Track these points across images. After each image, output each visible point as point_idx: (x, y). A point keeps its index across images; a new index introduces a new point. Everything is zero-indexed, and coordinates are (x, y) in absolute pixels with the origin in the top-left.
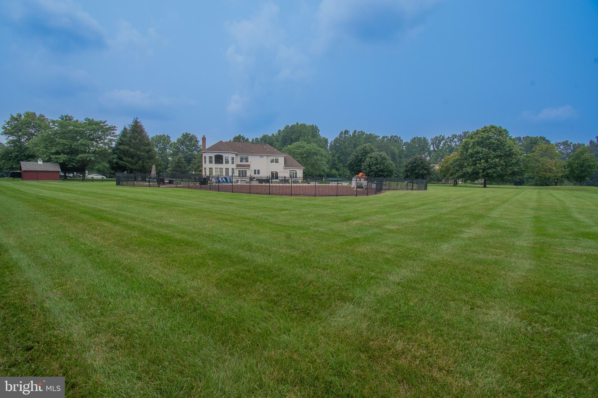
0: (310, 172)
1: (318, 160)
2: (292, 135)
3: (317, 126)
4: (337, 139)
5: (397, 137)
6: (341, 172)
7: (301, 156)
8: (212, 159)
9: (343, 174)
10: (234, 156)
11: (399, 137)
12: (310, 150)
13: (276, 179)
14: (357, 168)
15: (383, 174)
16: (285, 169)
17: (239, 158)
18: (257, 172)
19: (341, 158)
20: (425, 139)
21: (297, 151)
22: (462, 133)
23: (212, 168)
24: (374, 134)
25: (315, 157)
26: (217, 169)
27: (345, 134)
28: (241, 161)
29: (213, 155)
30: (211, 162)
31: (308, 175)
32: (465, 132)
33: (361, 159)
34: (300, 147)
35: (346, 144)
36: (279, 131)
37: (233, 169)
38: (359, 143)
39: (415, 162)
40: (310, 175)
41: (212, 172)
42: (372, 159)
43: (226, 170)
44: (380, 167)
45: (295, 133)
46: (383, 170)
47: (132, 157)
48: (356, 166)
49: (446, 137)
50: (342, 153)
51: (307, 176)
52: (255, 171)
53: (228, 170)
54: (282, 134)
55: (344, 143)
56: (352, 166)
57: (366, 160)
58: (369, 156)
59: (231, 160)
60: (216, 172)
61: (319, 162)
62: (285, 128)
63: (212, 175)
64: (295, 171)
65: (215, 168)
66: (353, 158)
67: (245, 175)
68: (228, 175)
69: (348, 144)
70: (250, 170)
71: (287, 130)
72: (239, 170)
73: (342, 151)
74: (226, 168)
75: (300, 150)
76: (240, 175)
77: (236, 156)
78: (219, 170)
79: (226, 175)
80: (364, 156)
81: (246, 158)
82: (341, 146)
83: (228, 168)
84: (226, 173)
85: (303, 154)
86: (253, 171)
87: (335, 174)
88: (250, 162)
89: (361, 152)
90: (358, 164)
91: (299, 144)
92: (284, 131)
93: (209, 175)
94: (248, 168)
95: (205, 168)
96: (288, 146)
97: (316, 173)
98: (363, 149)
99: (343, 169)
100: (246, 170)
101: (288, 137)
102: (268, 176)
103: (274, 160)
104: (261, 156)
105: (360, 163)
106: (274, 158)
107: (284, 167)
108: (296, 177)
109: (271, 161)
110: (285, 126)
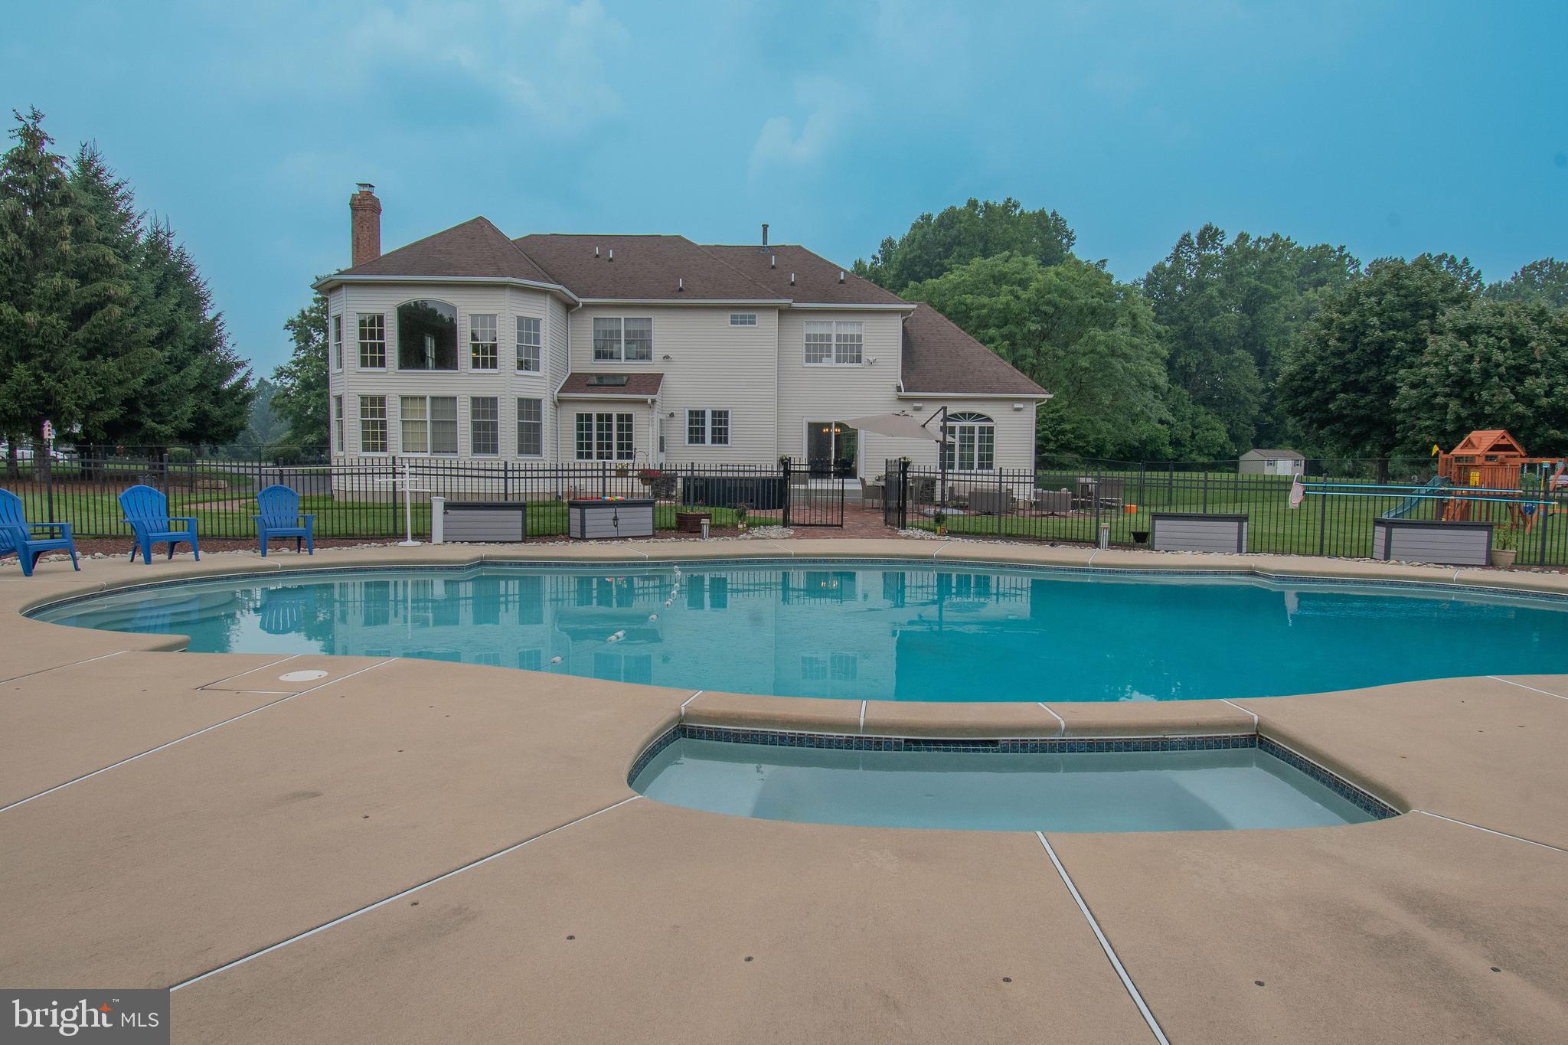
0: (1067, 427)
1: (1114, 351)
2: (947, 257)
3: (1060, 215)
4: (1159, 269)
5: (1453, 260)
7: (1005, 330)
8: (381, 336)
9: (1193, 436)
10: (543, 311)
12: (1064, 293)
13: (840, 474)
14: (1354, 405)
16: (907, 408)
17: (586, 331)
18: (710, 426)
19: (1181, 360)
21: (985, 300)
23: (382, 400)
24: (1341, 249)
25: (1098, 334)
26: (418, 404)
27: (1203, 244)
29: (387, 305)
30: (372, 356)
34: (999, 279)
35: (1210, 291)
36: (888, 245)
37: (529, 408)
38: (1276, 286)
41: (383, 424)
42: (1481, 339)
43: (475, 414)
44: (1548, 395)
45: (959, 244)
48: (1346, 389)
50: (1188, 336)
52: (696, 417)
53: (494, 414)
54: (897, 257)
55: (1200, 285)
56: (1311, 390)
57: (1431, 347)
58: (1449, 325)
59: (520, 339)
60: (410, 428)
61: (1118, 364)
62: (914, 226)
63: (384, 448)
64: (979, 417)
65: (404, 399)
66: (1323, 342)
67: (620, 446)
68: (495, 450)
69: (1221, 293)
70: (657, 416)
71: (924, 237)
72: (580, 417)
73: (1190, 328)
74: (475, 400)
75: (1003, 299)
76: (583, 451)
77: (560, 311)
78: (433, 412)
79: (477, 449)
80: (1404, 325)
81: (637, 327)
82: (1183, 305)
83: (494, 400)
84: (476, 437)
85: (1020, 322)
86: (683, 425)
87: (1152, 440)
88: (666, 357)
89: (1379, 303)
90: (1362, 377)
91: (996, 262)
92: (909, 240)
93: (366, 448)
94: (645, 402)
95: (340, 399)
96: (929, 281)
97: (1099, 432)
98: (1389, 284)
99: (1195, 415)
100: (629, 417)
101: (927, 264)
102: (787, 454)
103: (834, 341)
104: (739, 313)
105: (1372, 373)
106: (834, 328)
107: (899, 389)
108: (987, 462)
109: (808, 350)
110: (915, 218)
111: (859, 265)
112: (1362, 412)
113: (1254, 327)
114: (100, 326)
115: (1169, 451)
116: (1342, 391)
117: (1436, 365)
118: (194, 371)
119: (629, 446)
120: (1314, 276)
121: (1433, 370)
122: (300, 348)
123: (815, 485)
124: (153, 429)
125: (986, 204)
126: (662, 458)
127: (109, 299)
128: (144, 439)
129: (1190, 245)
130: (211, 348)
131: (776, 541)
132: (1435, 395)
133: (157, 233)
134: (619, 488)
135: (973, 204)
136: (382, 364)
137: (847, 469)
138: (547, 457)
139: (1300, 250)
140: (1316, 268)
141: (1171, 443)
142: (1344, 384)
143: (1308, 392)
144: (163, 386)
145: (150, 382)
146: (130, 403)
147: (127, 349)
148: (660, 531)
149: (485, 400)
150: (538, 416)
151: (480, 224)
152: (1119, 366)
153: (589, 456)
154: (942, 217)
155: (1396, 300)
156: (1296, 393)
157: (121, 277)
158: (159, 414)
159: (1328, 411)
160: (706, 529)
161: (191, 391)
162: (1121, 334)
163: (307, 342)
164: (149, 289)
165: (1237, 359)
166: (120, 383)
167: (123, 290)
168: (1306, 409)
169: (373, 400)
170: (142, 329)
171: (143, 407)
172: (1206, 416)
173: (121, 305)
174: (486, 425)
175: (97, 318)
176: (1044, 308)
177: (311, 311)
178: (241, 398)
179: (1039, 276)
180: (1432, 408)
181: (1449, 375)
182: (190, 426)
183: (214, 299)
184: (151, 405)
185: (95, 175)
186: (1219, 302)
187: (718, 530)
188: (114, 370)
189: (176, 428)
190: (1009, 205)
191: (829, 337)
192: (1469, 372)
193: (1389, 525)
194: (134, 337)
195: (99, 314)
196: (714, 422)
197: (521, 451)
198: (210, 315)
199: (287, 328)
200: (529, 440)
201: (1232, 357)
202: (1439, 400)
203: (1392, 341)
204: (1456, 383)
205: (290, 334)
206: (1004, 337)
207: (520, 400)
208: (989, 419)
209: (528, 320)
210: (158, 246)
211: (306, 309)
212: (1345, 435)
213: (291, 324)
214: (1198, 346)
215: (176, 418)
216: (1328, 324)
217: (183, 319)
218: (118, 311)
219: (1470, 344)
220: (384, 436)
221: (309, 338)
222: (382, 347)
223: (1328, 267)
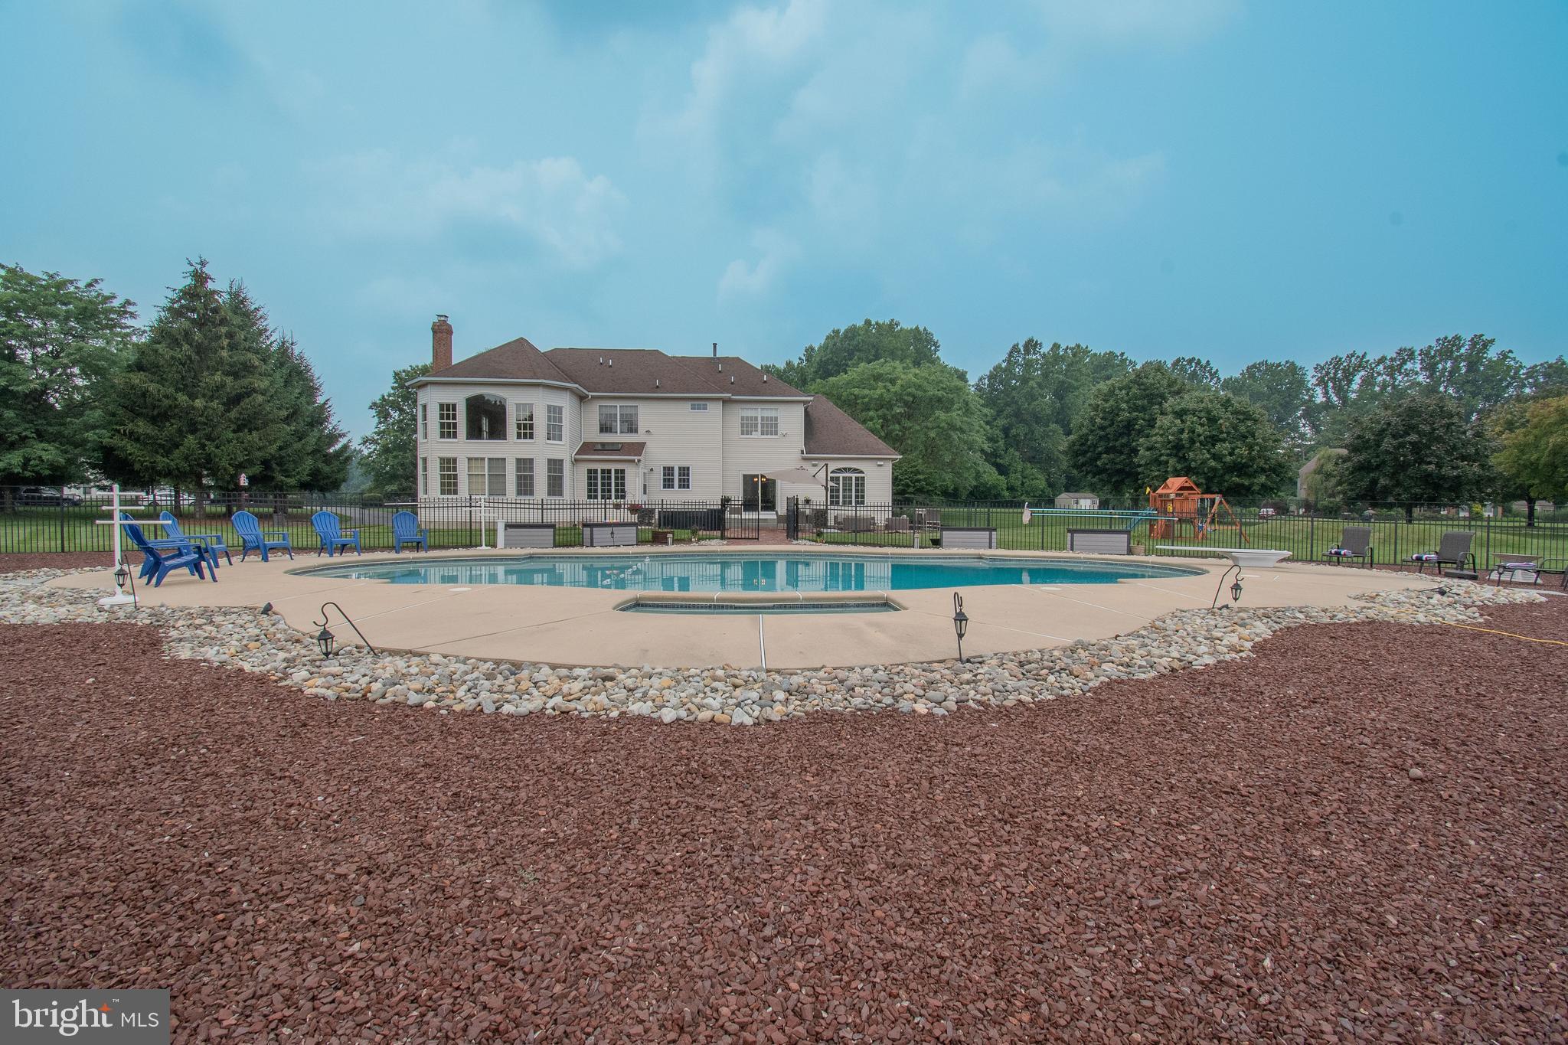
0: (921, 477)
1: (952, 426)
3: (929, 330)
4: (997, 368)
5: (1199, 362)
6: (1015, 479)
7: (880, 413)
8: (454, 417)
9: (1023, 484)
10: (565, 402)
11: (1204, 363)
12: (919, 387)
13: (765, 509)
14: (1113, 462)
15: (1246, 483)
16: (807, 465)
17: (593, 415)
18: (677, 477)
19: (1013, 431)
20: (1293, 368)
21: (866, 392)
22: (1433, 344)
23: (455, 460)
24: (1122, 354)
25: (942, 415)
26: (479, 463)
27: (1027, 351)
28: (605, 429)
29: (459, 397)
30: (448, 430)
31: (911, 490)
32: (1446, 338)
33: (1129, 425)
34: (877, 378)
35: (1032, 383)
36: (810, 350)
37: (555, 465)
38: (1077, 380)
39: (1410, 428)
40: (920, 491)
41: (455, 477)
42: (1189, 418)
43: (518, 469)
44: (1231, 454)
45: (859, 350)
46: (1245, 466)
47: (159, 418)
48: (1108, 451)
49: (1372, 357)
50: (1017, 414)
51: (905, 493)
52: (668, 471)
53: (531, 469)
54: (815, 359)
55: (1025, 380)
56: (1086, 452)
57: (1159, 423)
58: (1170, 409)
59: (549, 420)
60: (474, 479)
61: (955, 435)
62: (828, 338)
63: (455, 492)
64: (855, 470)
65: (469, 459)
66: (1092, 420)
67: (617, 491)
68: (532, 493)
69: (1039, 385)
70: (641, 470)
71: (835, 345)
72: (589, 471)
73: (1019, 409)
74: (519, 461)
75: (878, 392)
76: (592, 494)
77: (575, 401)
78: (489, 467)
79: (519, 493)
80: (1143, 409)
81: (629, 411)
82: (1014, 393)
83: (531, 460)
84: (519, 485)
85: (890, 406)
86: (659, 477)
87: (995, 487)
88: (648, 431)
89: (1128, 394)
90: (1117, 444)
91: (876, 367)
92: (824, 348)
93: (443, 492)
94: (633, 461)
95: (425, 460)
96: (831, 379)
97: (944, 481)
98: (1134, 382)
99: (1024, 469)
100: (623, 471)
101: (837, 365)
102: (728, 495)
103: (759, 421)
104: (696, 403)
105: (1124, 440)
106: (759, 413)
107: (802, 452)
108: (860, 499)
109: (742, 427)
110: (829, 332)
111: (789, 364)
112: (1119, 466)
113: (1062, 408)
114: (247, 409)
115: (1006, 494)
116: (1106, 453)
117: (1161, 435)
118: (312, 440)
119: (623, 491)
120: (1104, 373)
121: (1159, 439)
122: (380, 423)
123: (746, 515)
124: (282, 481)
125: (877, 323)
126: (645, 498)
127: (254, 390)
128: (276, 487)
129: (1019, 352)
130: (321, 424)
131: (716, 545)
132: (1161, 455)
133: (284, 343)
134: (615, 516)
135: (868, 323)
136: (455, 436)
137: (769, 505)
138: (567, 496)
139: (1095, 354)
140: (1104, 368)
141: (1008, 489)
142: (1107, 448)
143: (1084, 453)
144: (290, 451)
145: (281, 448)
146: (266, 463)
147: (265, 424)
148: (640, 542)
149: (525, 460)
150: (561, 471)
151: (521, 342)
152: (955, 437)
153: (596, 497)
154: (846, 331)
155: (1138, 392)
156: (1076, 454)
157: (260, 374)
158: (286, 471)
159: (1097, 466)
160: (670, 541)
161: (308, 454)
162: (955, 416)
163: (386, 418)
164: (280, 382)
165: (1051, 431)
166: (260, 449)
167: (263, 384)
168: (1083, 465)
169: (448, 460)
170: (276, 411)
171: (274, 466)
172: (1033, 471)
173: (262, 394)
174: (525, 477)
175: (245, 403)
176: (906, 398)
177: (389, 396)
178: (344, 457)
179: (903, 376)
180: (1160, 463)
181: (1169, 442)
182: (308, 478)
183: (323, 389)
184: (280, 464)
185: (242, 302)
186: (1037, 391)
187: (676, 541)
188: (256, 440)
189: (299, 480)
190: (892, 325)
191: (756, 418)
192: (1181, 440)
193: (1073, 532)
194: (271, 416)
195: (247, 400)
196: (680, 475)
197: (549, 494)
198: (320, 400)
199: (371, 408)
200: (555, 486)
201: (1047, 429)
202: (1163, 458)
203: (1136, 419)
204: (1174, 447)
205: (373, 412)
206: (879, 417)
207: (549, 461)
208: (862, 472)
209: (555, 407)
210: (284, 351)
211: (386, 394)
212: (1109, 482)
213: (374, 405)
214: (1022, 421)
215: (298, 473)
216: (1096, 408)
217: (304, 403)
218: (260, 398)
219: (1182, 421)
220: (455, 484)
221: (387, 415)
222: (455, 426)
223: (1113, 367)
